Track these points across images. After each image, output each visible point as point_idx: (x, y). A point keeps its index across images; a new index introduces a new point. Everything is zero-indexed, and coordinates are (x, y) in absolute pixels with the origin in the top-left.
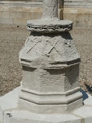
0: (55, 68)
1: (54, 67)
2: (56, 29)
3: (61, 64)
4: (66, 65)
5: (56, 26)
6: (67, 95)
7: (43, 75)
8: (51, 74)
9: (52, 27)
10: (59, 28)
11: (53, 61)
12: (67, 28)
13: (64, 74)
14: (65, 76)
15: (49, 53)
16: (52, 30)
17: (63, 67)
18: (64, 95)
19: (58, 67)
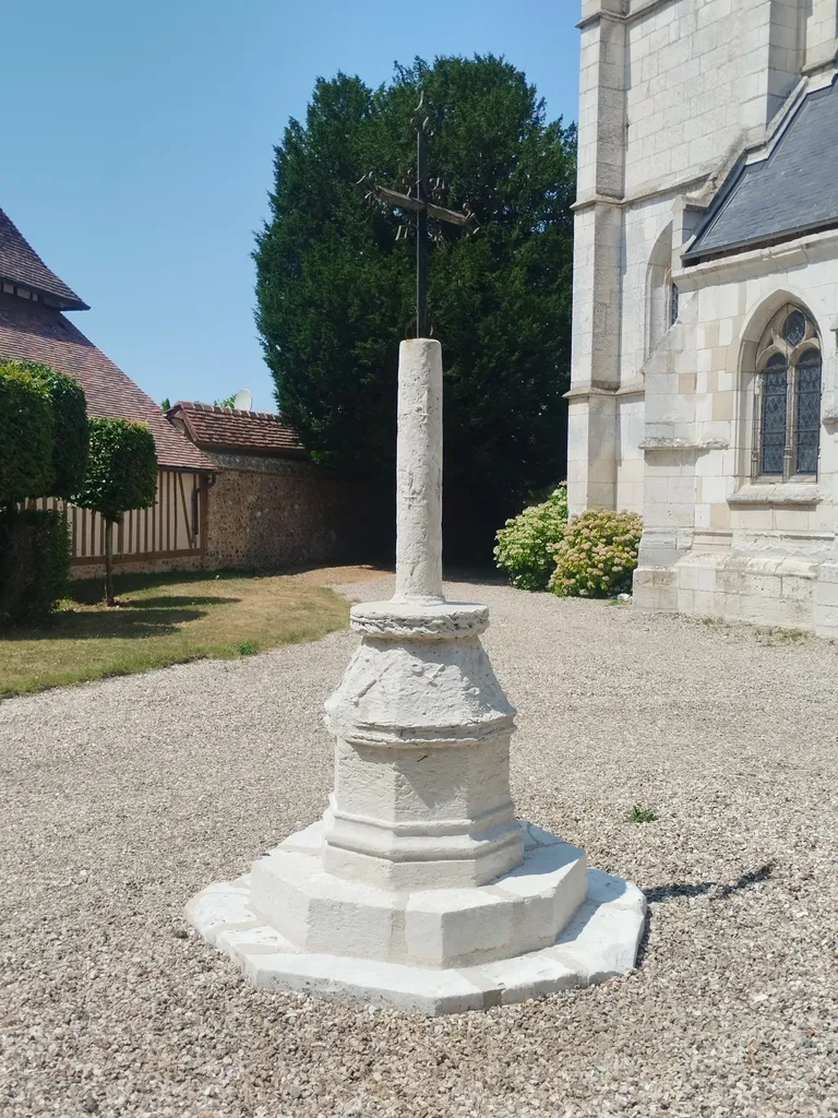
0: (364, 741)
1: (362, 738)
2: (388, 629)
3: (381, 731)
4: (393, 738)
5: (385, 618)
6: (400, 833)
7: (346, 758)
8: (364, 760)
9: (376, 622)
10: (394, 624)
11: (361, 720)
12: (423, 629)
13: (393, 765)
14: (396, 773)
15: (362, 695)
16: (375, 629)
17: (383, 740)
18: (390, 829)
19: (372, 740)
